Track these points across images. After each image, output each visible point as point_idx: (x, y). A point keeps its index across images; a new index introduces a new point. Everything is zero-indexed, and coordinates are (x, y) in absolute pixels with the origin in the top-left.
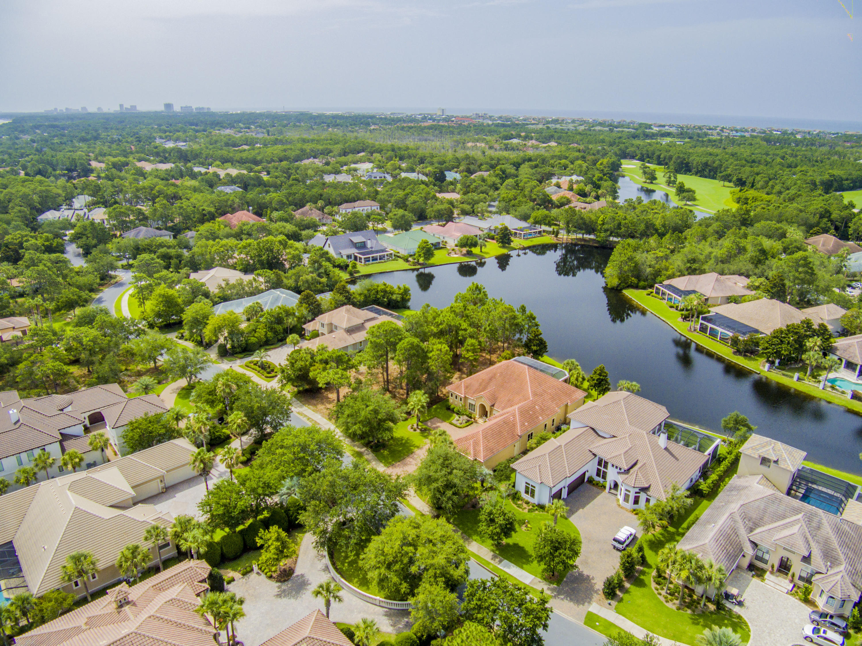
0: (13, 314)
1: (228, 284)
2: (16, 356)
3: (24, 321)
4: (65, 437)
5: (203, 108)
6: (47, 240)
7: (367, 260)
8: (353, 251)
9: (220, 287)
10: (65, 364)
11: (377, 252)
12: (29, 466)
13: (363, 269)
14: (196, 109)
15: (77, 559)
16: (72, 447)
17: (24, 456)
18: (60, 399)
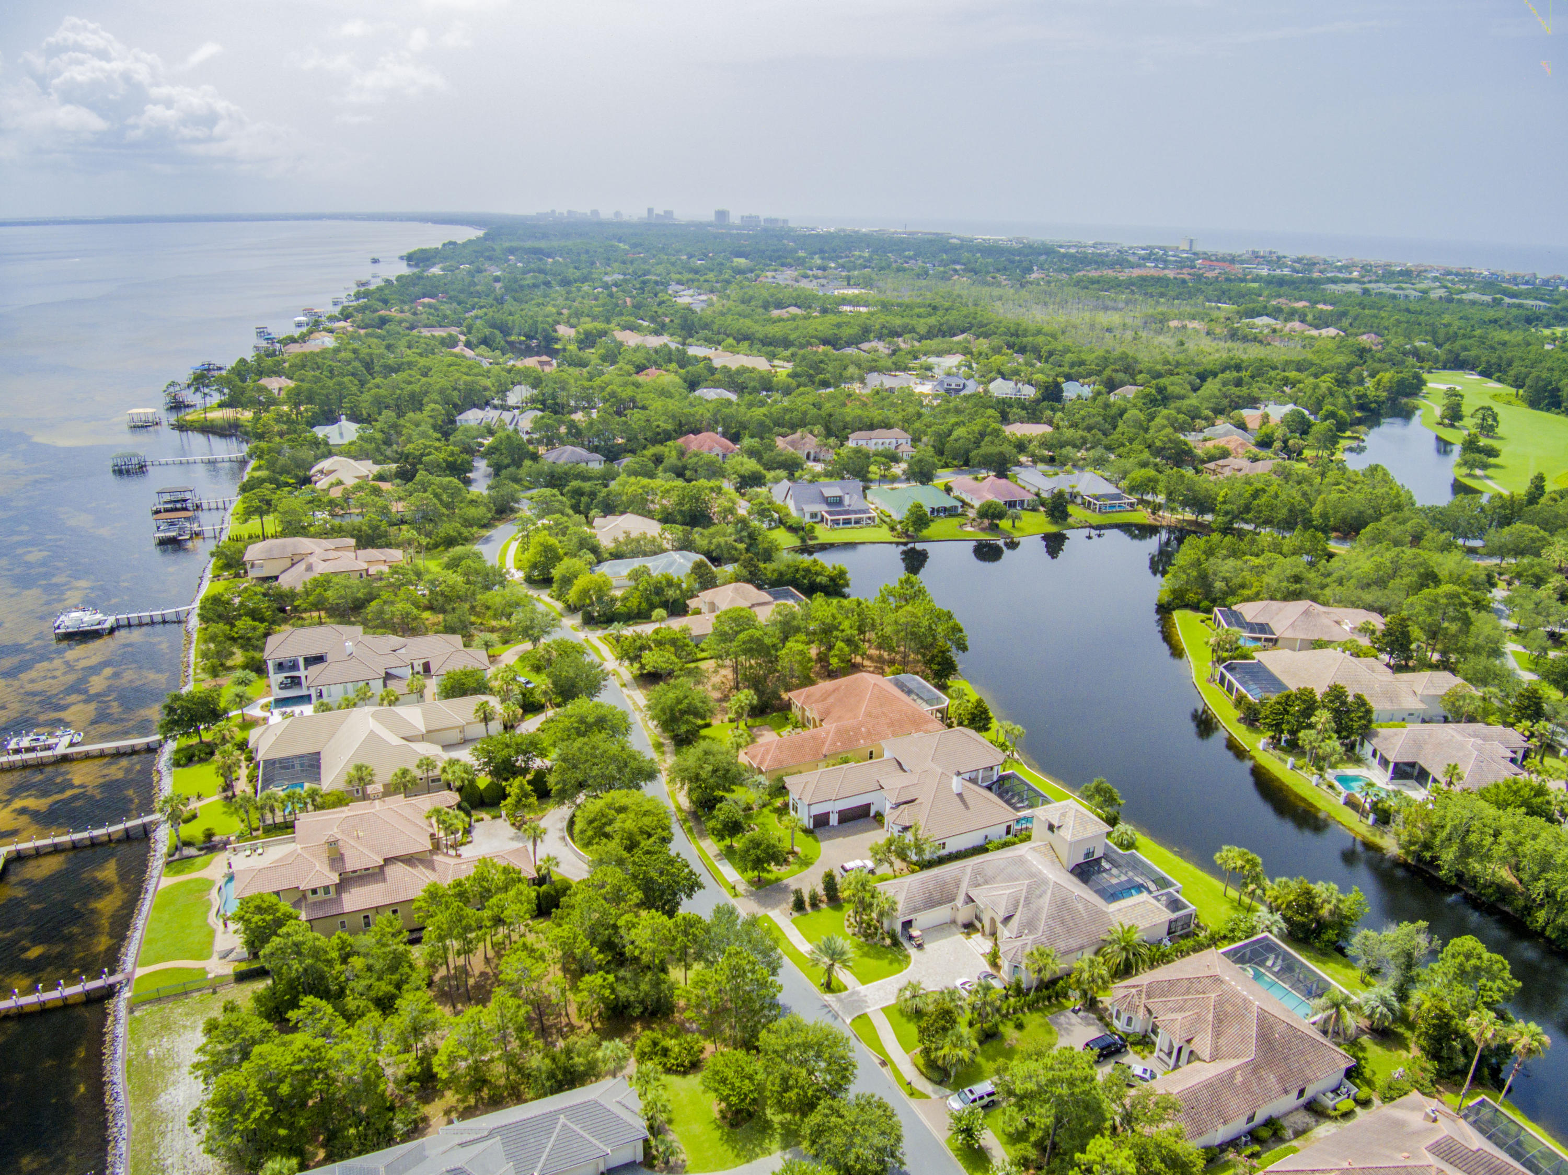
0: (389, 545)
1: (628, 536)
2: (375, 592)
3: (397, 555)
4: (388, 676)
5: (776, 220)
6: (452, 454)
7: (836, 522)
8: (822, 508)
9: (616, 540)
10: (418, 607)
11: (856, 512)
12: (352, 695)
13: (823, 534)
14: (766, 220)
15: (359, 768)
16: (393, 685)
17: (350, 686)
18: (394, 640)
